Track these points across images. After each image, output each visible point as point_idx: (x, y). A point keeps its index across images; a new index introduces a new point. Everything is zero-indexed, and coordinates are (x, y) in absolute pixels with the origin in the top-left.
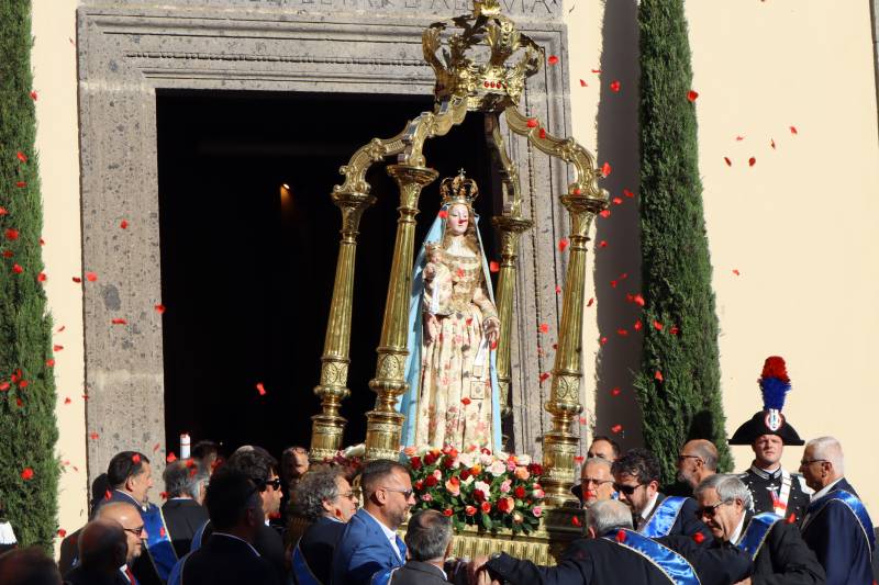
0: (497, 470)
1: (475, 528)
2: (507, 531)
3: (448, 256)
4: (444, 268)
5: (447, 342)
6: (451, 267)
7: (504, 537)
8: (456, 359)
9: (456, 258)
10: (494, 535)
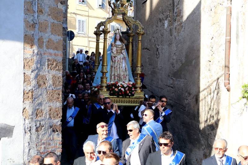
0: (125, 86)
1: (122, 97)
2: (128, 97)
3: (116, 45)
4: (115, 47)
5: (116, 61)
6: (116, 47)
7: (127, 98)
8: (118, 65)
9: (117, 45)
10: (126, 98)
